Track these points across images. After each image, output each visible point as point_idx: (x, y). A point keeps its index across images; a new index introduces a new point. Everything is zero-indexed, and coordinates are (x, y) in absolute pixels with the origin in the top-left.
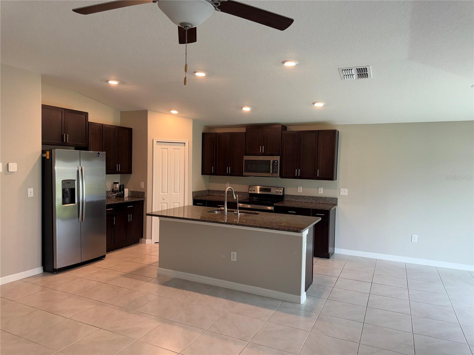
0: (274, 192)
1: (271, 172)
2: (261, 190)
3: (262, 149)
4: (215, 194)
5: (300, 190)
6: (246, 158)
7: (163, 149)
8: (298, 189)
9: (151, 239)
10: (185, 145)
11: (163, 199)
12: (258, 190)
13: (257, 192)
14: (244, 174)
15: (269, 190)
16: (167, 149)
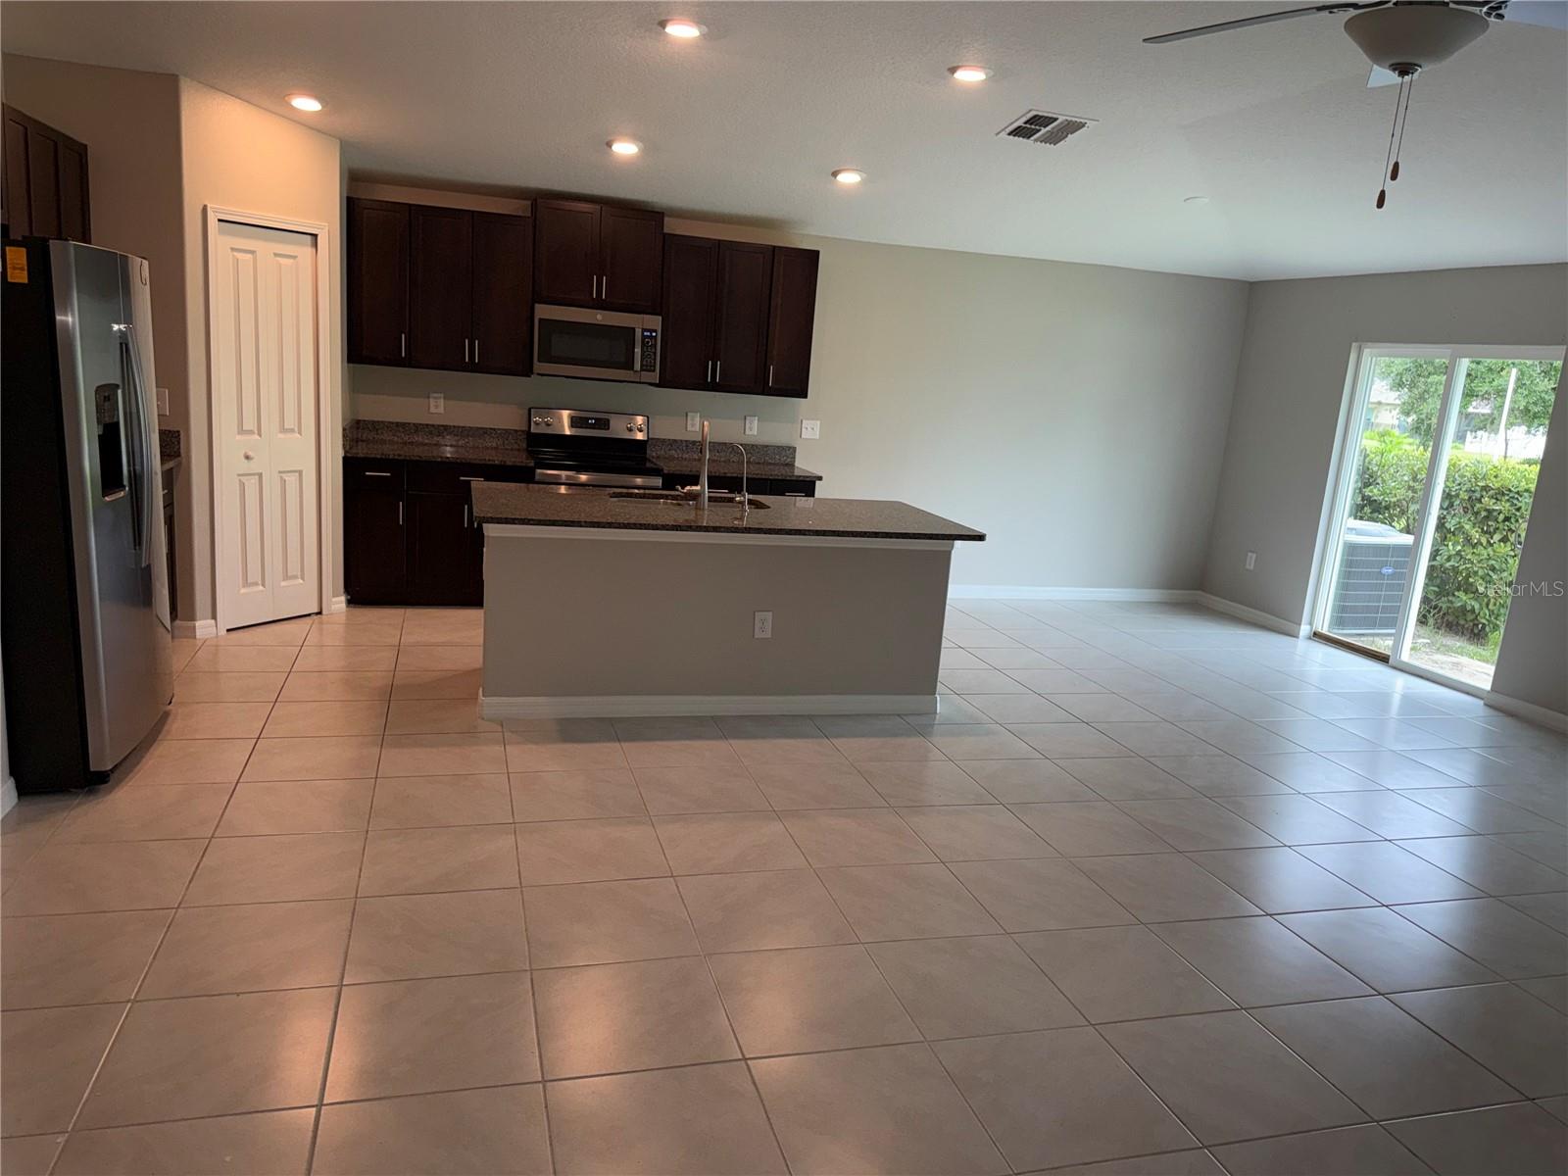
0: (618, 429)
1: (638, 366)
2: (575, 422)
3: (600, 286)
4: (386, 436)
5: (693, 425)
6: (543, 311)
7: (239, 255)
8: (689, 422)
9: (214, 617)
10: (315, 245)
11: (247, 457)
12: (564, 423)
13: (564, 430)
14: (538, 366)
15: (603, 424)
16: (252, 252)
